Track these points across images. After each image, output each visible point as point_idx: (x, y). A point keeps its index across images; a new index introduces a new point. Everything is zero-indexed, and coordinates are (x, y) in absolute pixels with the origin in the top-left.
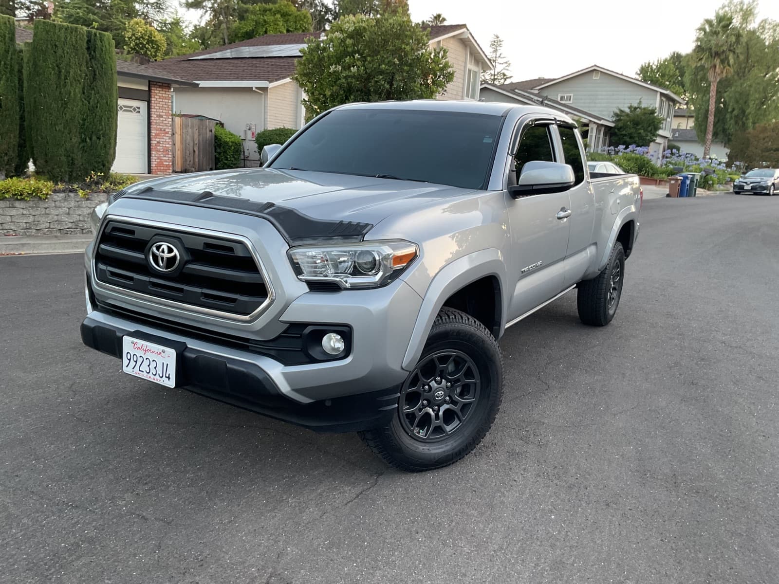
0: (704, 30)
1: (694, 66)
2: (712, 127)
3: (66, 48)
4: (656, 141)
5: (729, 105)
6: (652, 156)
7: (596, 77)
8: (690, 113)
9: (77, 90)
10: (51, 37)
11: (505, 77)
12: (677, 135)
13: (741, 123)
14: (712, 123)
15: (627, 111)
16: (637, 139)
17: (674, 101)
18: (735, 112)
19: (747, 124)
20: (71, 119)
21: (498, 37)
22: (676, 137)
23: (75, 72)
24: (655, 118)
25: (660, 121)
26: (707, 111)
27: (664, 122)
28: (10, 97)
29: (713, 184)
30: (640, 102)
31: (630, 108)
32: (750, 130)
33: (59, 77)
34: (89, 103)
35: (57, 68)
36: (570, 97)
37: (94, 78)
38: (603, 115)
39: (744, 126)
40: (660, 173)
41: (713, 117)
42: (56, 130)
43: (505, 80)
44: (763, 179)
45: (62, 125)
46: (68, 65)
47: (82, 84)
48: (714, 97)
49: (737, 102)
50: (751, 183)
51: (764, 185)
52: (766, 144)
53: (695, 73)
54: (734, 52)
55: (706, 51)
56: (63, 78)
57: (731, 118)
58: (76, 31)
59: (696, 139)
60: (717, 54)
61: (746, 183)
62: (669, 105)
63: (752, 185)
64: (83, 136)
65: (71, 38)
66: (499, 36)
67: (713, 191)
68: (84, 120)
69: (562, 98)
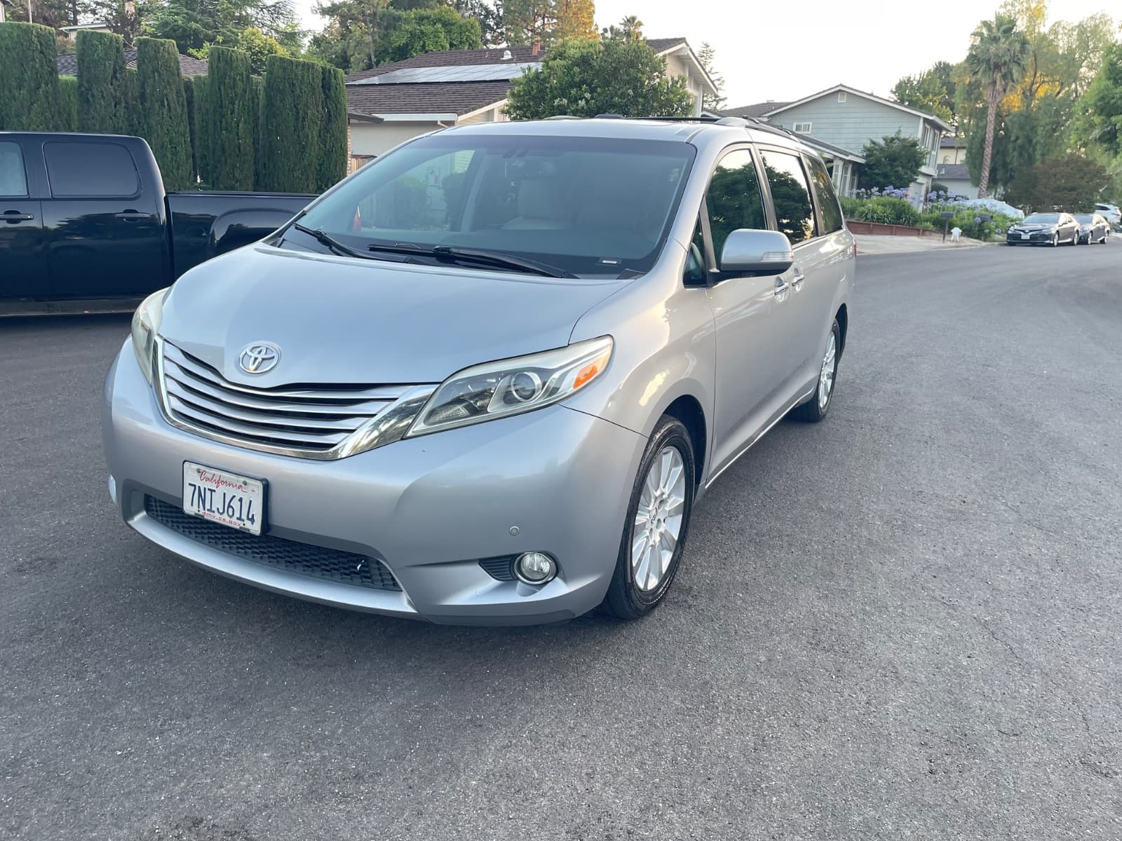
0: (981, 34)
1: (967, 82)
2: (989, 161)
3: (303, 87)
4: (918, 181)
5: (1012, 132)
6: (914, 199)
7: (841, 100)
8: (961, 144)
9: (314, 133)
10: (288, 75)
11: (718, 99)
12: (943, 172)
13: (1026, 155)
14: (990, 156)
15: (882, 143)
16: (893, 178)
17: (940, 128)
18: (1020, 142)
19: (1035, 156)
20: (309, 165)
21: (708, 46)
22: (942, 175)
23: (313, 114)
24: (916, 152)
25: (923, 155)
26: (983, 140)
27: (928, 156)
28: (247, 141)
29: (990, 233)
30: (899, 131)
31: (885, 139)
32: (1038, 164)
33: (297, 119)
34: (325, 147)
35: (294, 109)
36: (809, 126)
37: (329, 119)
38: (850, 149)
39: (1031, 159)
40: (924, 221)
41: (991, 148)
42: (294, 177)
43: (718, 102)
44: (1045, 226)
45: (300, 171)
46: (306, 105)
47: (319, 125)
48: (993, 122)
49: (1022, 128)
50: (1031, 231)
51: (1046, 234)
52: (1058, 183)
53: (968, 91)
54: (1019, 64)
55: (983, 62)
56: (301, 119)
57: (1014, 149)
58: (313, 68)
59: (969, 177)
60: (997, 67)
61: (1023, 231)
62: (935, 133)
63: (1031, 233)
64: (319, 183)
65: (308, 76)
66: (709, 44)
67: (990, 241)
68: (320, 165)
69: (798, 128)
